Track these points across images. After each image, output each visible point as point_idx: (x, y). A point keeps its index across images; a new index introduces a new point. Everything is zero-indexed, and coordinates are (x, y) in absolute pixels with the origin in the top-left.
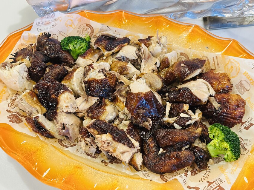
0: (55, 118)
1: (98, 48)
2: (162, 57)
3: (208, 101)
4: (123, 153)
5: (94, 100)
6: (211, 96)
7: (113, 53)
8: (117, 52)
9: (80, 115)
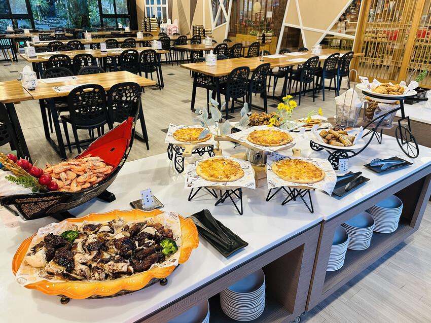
0: (74, 270)
1: (85, 233)
2: (124, 226)
3: (155, 235)
4: (122, 267)
5: (95, 253)
6: (155, 232)
7: (96, 232)
8: (98, 231)
9: (88, 263)
